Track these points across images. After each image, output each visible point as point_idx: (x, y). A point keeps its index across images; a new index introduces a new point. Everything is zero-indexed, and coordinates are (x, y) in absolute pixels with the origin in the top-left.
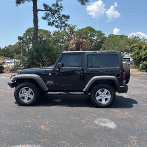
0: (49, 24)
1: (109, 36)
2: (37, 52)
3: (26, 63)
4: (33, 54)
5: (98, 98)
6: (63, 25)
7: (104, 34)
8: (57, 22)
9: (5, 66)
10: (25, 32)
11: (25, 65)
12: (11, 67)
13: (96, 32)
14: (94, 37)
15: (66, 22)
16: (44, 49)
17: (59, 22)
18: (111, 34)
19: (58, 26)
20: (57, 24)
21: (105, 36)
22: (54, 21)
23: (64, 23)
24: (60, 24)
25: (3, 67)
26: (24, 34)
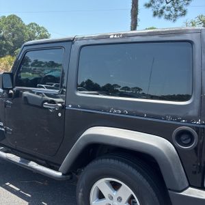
0: (155, 14)
6: (179, 13)
15: (184, 8)
19: (170, 16)
20: (167, 13)
22: (164, 8)
23: (180, 8)
24: (174, 12)
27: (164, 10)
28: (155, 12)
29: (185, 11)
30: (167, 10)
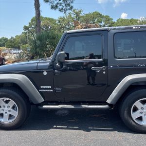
0: (52, 7)
1: (118, 21)
2: (40, 41)
3: (29, 53)
4: (36, 42)
5: (135, 116)
6: (68, 8)
7: (112, 19)
8: (61, 4)
9: (6, 57)
10: (30, 22)
11: (28, 56)
12: (13, 58)
13: (103, 17)
14: (101, 23)
15: (71, 5)
16: (48, 37)
17: (63, 4)
18: (120, 19)
19: (62, 9)
20: (61, 7)
21: (113, 21)
22: (58, 3)
23: (69, 5)
24: (65, 7)
25: (4, 59)
26: (29, 23)
27: (58, 5)
28: (52, 6)
29: (72, 7)
30: (60, 5)
